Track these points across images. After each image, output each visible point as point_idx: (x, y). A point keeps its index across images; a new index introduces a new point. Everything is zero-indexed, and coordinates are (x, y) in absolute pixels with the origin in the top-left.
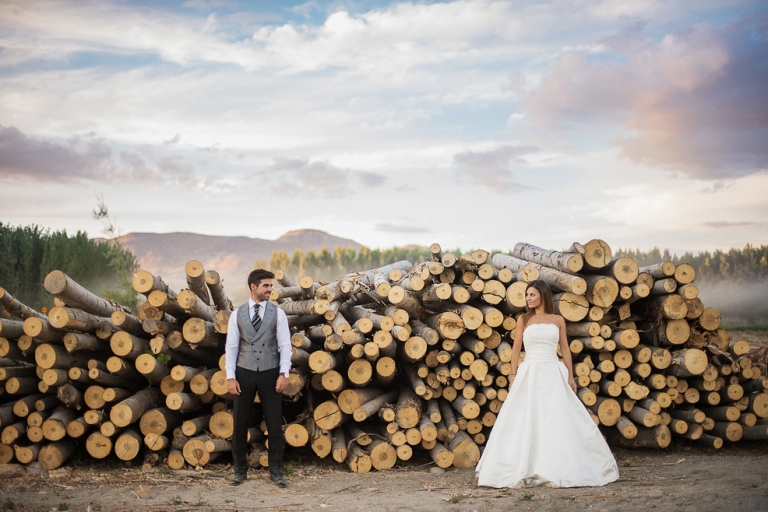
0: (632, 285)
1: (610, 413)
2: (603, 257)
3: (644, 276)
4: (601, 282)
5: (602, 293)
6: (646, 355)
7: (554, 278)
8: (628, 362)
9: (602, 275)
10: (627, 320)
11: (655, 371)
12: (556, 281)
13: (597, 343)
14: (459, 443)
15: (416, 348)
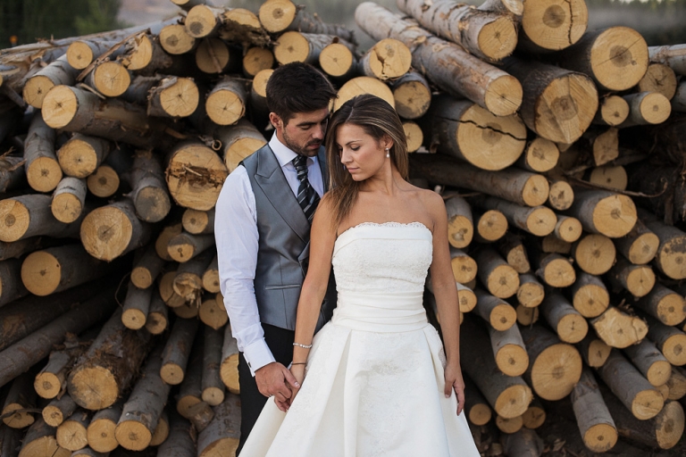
0: (632, 93)
1: (558, 373)
2: (566, 25)
3: (657, 71)
4: (559, 86)
5: (559, 112)
6: (646, 248)
7: (452, 68)
8: (605, 262)
9: (562, 66)
10: (610, 165)
11: (663, 281)
12: (454, 75)
13: (540, 223)
14: (213, 445)
15: (106, 233)
